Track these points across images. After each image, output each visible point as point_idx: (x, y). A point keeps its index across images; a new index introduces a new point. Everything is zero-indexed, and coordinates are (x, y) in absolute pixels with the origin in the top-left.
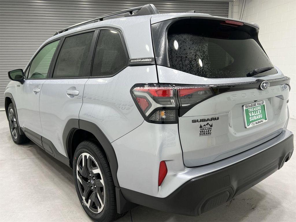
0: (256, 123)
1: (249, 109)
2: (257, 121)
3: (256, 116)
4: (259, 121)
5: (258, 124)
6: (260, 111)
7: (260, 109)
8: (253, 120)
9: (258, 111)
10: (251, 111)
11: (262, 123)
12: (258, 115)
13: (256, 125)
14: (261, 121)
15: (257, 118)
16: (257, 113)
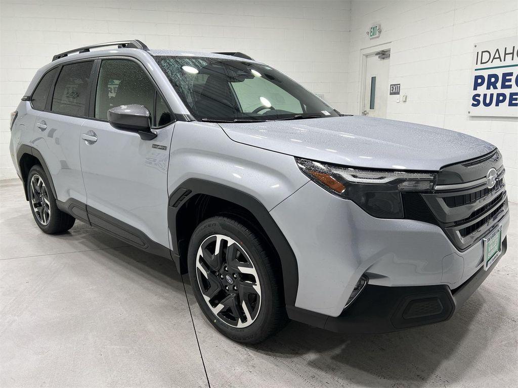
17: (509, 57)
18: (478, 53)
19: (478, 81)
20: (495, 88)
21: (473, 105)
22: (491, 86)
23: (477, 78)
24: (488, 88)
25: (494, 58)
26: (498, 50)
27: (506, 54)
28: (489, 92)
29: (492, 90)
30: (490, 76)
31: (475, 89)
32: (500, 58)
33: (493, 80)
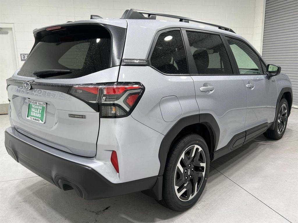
0: (34, 119)
1: (32, 105)
2: (35, 118)
3: (36, 113)
4: (36, 118)
5: (35, 121)
6: (40, 111)
7: (41, 110)
8: (33, 115)
9: (39, 110)
10: (33, 106)
11: (38, 121)
12: (37, 113)
13: (33, 120)
14: (38, 120)
15: (36, 115)
16: (37, 111)
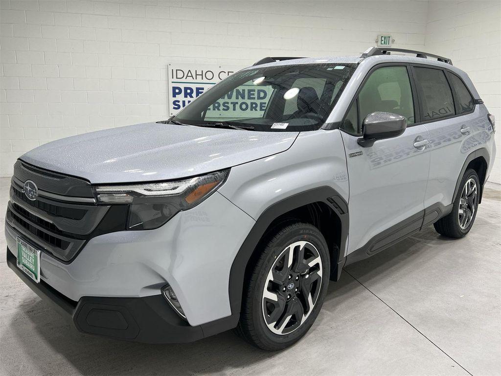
17: (199, 77)
18: (173, 70)
19: (176, 91)
20: (191, 97)
21: (174, 108)
22: (188, 96)
23: (174, 89)
24: (186, 96)
25: (187, 76)
26: (189, 71)
27: (196, 75)
28: (186, 100)
29: (189, 98)
30: (186, 89)
31: (174, 96)
32: (192, 76)
33: (189, 91)
